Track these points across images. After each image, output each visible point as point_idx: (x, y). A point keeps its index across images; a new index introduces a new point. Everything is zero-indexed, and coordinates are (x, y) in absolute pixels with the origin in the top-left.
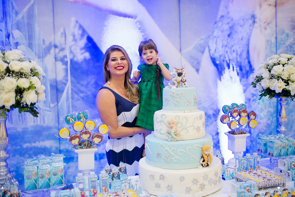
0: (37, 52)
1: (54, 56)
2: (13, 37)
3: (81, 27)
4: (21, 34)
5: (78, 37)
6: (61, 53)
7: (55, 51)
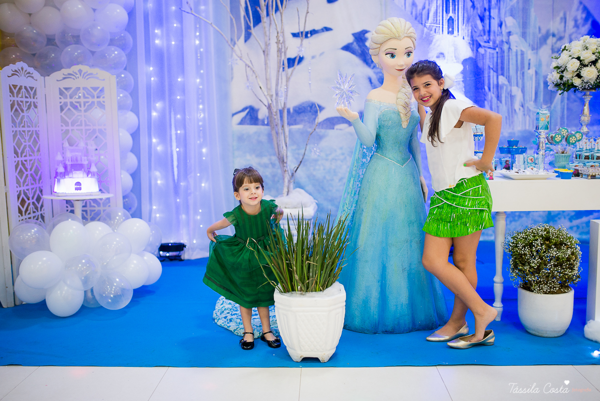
0: (531, 43)
1: (550, 47)
2: (506, 25)
3: (585, 9)
4: (515, 21)
5: (580, 21)
6: (558, 42)
7: (552, 40)
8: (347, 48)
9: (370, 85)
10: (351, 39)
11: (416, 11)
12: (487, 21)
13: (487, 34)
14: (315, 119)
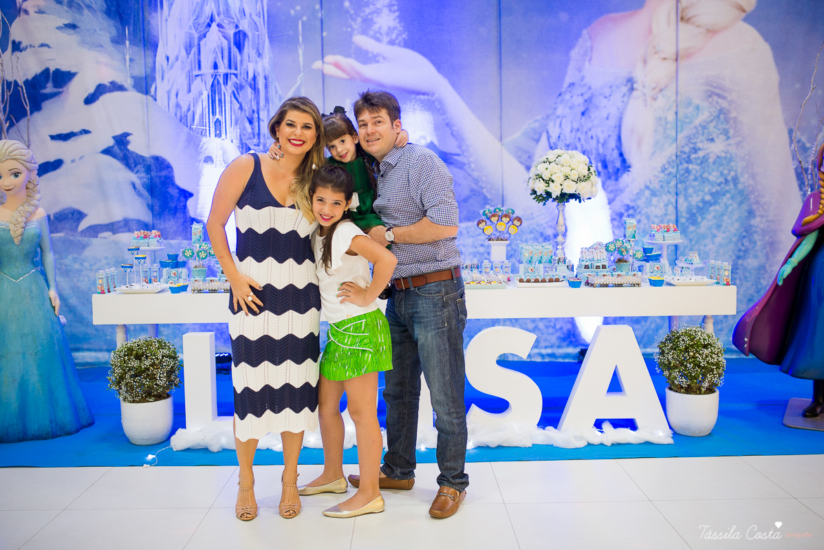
8: (107, 151)
9: (133, 190)
10: (111, 142)
11: (181, 113)
12: (256, 124)
13: (256, 137)
14: (77, 226)
